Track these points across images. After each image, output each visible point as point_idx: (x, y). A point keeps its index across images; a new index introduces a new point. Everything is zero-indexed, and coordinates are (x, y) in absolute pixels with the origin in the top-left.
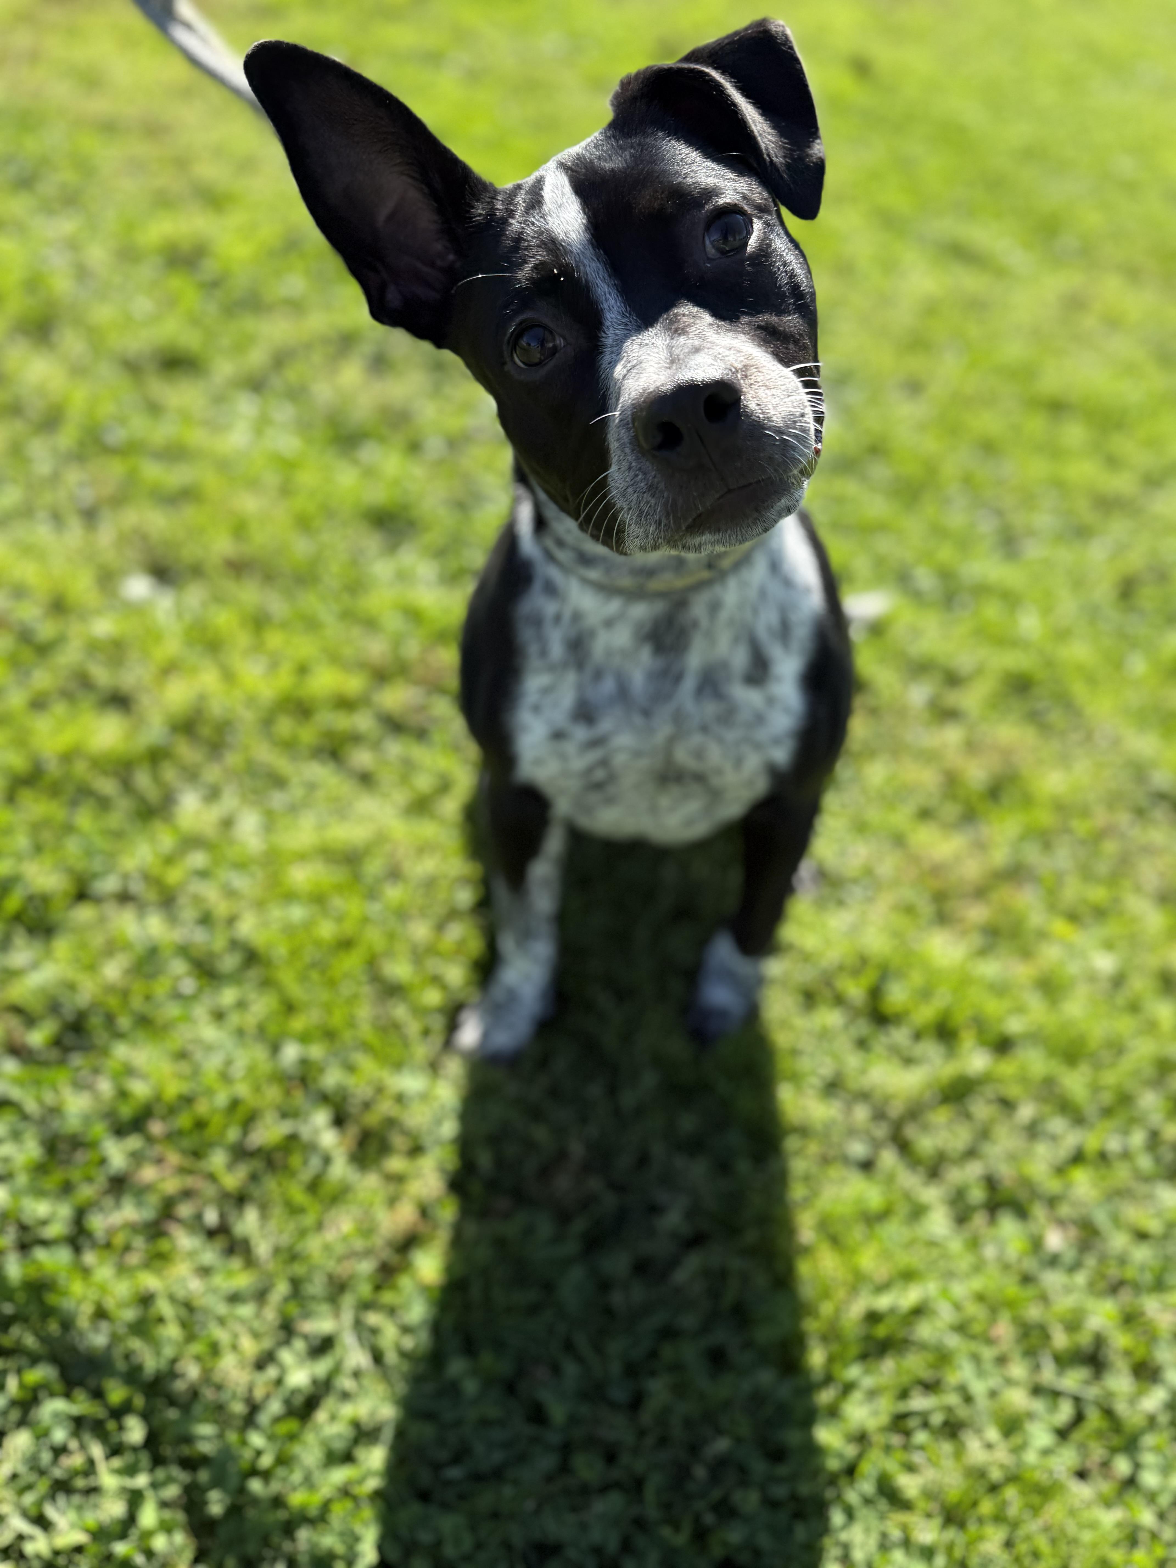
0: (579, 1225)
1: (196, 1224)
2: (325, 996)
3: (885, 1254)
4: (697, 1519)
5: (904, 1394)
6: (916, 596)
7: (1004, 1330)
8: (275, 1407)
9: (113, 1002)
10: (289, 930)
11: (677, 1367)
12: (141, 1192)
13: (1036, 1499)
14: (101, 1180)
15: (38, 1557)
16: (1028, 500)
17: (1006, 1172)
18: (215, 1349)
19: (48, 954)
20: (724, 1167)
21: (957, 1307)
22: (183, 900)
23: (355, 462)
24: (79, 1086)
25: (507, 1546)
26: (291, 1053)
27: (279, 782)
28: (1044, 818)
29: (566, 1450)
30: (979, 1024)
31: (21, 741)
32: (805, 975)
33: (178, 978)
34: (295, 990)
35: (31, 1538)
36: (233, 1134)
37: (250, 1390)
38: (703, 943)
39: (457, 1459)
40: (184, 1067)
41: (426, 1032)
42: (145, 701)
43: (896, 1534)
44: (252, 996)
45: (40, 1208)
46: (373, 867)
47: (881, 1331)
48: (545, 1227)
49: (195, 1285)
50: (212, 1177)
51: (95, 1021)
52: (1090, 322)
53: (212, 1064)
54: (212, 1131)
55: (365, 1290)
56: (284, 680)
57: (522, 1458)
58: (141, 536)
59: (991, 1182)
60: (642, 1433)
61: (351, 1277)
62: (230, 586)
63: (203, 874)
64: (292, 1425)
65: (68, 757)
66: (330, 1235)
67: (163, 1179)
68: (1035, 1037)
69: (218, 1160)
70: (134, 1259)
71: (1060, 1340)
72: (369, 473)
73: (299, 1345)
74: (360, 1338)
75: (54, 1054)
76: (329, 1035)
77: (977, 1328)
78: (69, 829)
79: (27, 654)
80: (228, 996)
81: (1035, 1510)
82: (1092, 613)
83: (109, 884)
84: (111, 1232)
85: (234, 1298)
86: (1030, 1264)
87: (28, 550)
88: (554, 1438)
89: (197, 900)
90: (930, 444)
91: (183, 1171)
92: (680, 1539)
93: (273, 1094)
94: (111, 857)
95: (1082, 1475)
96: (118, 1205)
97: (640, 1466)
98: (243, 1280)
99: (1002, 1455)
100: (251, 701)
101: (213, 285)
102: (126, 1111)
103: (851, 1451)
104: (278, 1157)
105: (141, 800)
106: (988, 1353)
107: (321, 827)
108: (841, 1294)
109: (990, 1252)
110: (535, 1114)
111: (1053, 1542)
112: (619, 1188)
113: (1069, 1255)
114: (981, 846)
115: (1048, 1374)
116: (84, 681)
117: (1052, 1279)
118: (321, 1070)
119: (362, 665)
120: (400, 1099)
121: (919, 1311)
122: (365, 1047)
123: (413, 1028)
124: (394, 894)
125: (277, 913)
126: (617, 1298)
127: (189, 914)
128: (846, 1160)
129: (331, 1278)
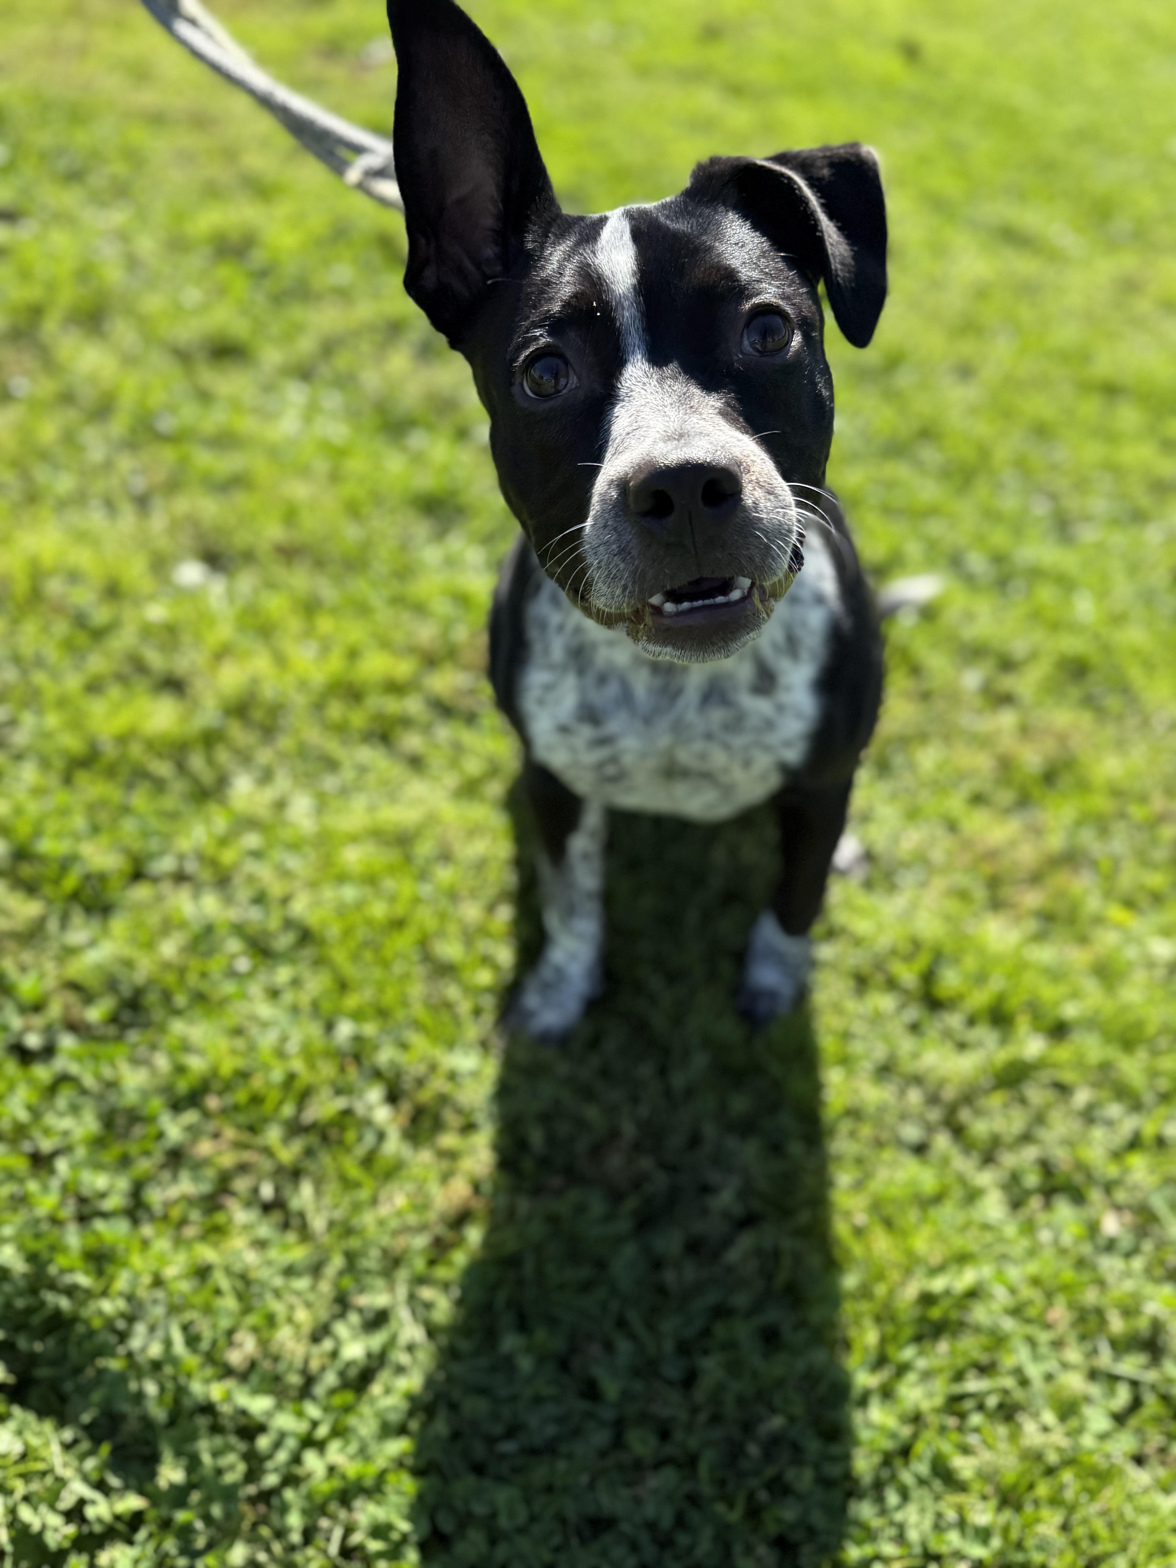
0: (631, 1203)
1: (253, 1199)
2: (377, 973)
3: (939, 1237)
4: (751, 1497)
5: (959, 1376)
6: (969, 580)
7: (1060, 1313)
8: (331, 1379)
9: (170, 979)
10: (342, 910)
11: (730, 1345)
12: (198, 1166)
13: (1092, 1483)
14: (158, 1157)
15: (100, 1520)
16: (1082, 485)
17: (1061, 1156)
18: (271, 1321)
19: (105, 931)
20: (776, 1149)
21: (1013, 1291)
22: (238, 880)
23: (404, 449)
24: (136, 1062)
25: (563, 1521)
26: (345, 1030)
27: (331, 765)
28: (1101, 803)
29: (619, 1426)
30: (1035, 1009)
31: (76, 723)
32: (855, 959)
33: (233, 957)
34: (349, 970)
35: (93, 1502)
36: (288, 1110)
37: (306, 1362)
38: (749, 924)
39: (511, 1432)
40: (240, 1043)
41: (477, 1012)
42: (199, 686)
43: (951, 1515)
44: (306, 973)
45: (100, 1181)
46: (424, 849)
47: (935, 1313)
48: (597, 1206)
49: (251, 1257)
50: (267, 1151)
51: (152, 998)
52: (1143, 305)
53: (267, 1041)
54: (268, 1106)
55: (419, 1264)
56: (335, 664)
57: (576, 1433)
58: (193, 522)
59: (1046, 1167)
60: (695, 1410)
61: (406, 1251)
62: (279, 572)
63: (257, 855)
64: (348, 1397)
65: (123, 740)
66: (384, 1210)
67: (219, 1153)
68: (1092, 1023)
69: (273, 1135)
70: (190, 1232)
71: (1117, 1324)
72: (418, 459)
73: (354, 1318)
74: (414, 1313)
75: (112, 1030)
76: (382, 1013)
77: (1032, 1312)
78: (125, 810)
79: (82, 639)
80: (283, 974)
81: (1093, 1494)
82: (1148, 598)
83: (166, 864)
84: (168, 1205)
85: (289, 1271)
86: (1086, 1249)
87: (82, 537)
88: (608, 1414)
89: (251, 879)
90: (983, 429)
91: (239, 1146)
92: (735, 1516)
93: (327, 1070)
94: (167, 838)
95: (1139, 1460)
96: (175, 1178)
97: (693, 1443)
98: (298, 1254)
99: (1059, 1438)
100: (303, 685)
101: (262, 274)
102: (183, 1086)
103: (906, 1431)
104: (333, 1133)
105: (195, 781)
106: (1044, 1337)
107: (372, 809)
108: (895, 1275)
109: (1045, 1236)
110: (587, 1094)
111: (1111, 1526)
112: (671, 1169)
113: (1126, 1242)
114: (1036, 831)
115: (1105, 1358)
116: (139, 666)
117: (1110, 1265)
118: (376, 1048)
119: (412, 650)
120: (452, 1076)
121: (973, 1294)
122: (417, 1025)
123: (465, 1007)
124: (445, 875)
125: (329, 893)
126: (669, 1276)
127: (243, 894)
128: (899, 1143)
129: (385, 1252)
